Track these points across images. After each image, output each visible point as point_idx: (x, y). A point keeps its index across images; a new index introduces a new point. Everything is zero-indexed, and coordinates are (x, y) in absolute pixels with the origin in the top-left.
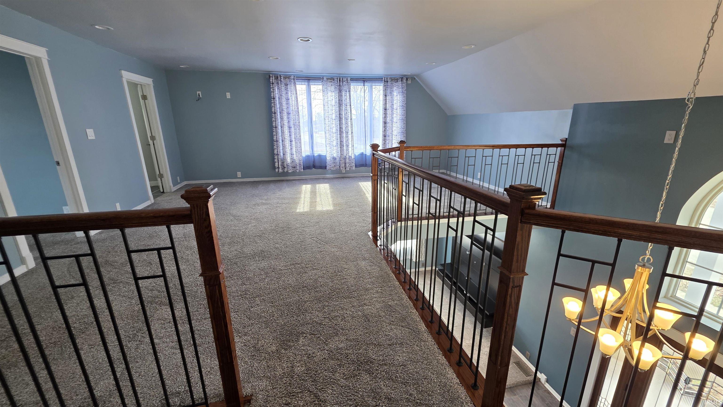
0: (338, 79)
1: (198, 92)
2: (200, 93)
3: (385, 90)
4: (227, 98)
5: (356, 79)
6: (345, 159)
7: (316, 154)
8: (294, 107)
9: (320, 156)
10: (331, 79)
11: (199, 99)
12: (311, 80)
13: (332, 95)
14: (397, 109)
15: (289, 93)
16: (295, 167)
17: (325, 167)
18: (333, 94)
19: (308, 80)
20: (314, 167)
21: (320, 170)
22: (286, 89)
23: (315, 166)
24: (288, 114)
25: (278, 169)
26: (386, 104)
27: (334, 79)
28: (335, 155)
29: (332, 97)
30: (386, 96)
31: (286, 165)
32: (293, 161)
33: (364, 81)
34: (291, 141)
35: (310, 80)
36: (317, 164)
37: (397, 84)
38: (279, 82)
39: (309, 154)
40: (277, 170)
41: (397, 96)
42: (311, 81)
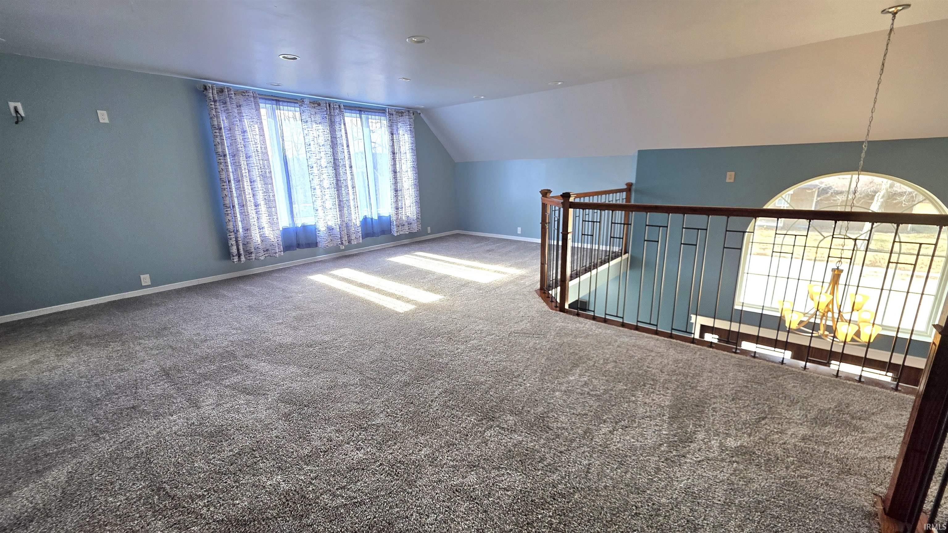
0: (328, 105)
1: (12, 105)
2: (19, 106)
3: (391, 126)
4: (101, 121)
5: (350, 107)
6: (347, 226)
7: (299, 223)
8: (259, 146)
9: (304, 227)
10: (315, 103)
11: (18, 119)
12: (281, 101)
13: (317, 128)
14: (406, 153)
15: (246, 121)
16: (267, 250)
17: (314, 244)
18: (320, 127)
19: (276, 100)
20: (299, 246)
21: (306, 251)
22: (240, 113)
23: (299, 244)
24: (248, 157)
25: (237, 257)
26: (393, 145)
27: (319, 104)
28: (331, 223)
29: (317, 132)
30: (392, 134)
31: (253, 248)
32: (264, 239)
33: (361, 111)
34: (256, 205)
35: (279, 101)
36: (303, 241)
37: (401, 119)
38: (228, 98)
39: (288, 226)
40: (236, 259)
41: (404, 135)
42: (281, 103)
